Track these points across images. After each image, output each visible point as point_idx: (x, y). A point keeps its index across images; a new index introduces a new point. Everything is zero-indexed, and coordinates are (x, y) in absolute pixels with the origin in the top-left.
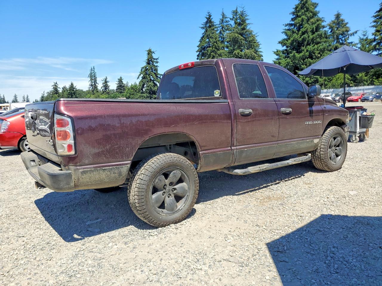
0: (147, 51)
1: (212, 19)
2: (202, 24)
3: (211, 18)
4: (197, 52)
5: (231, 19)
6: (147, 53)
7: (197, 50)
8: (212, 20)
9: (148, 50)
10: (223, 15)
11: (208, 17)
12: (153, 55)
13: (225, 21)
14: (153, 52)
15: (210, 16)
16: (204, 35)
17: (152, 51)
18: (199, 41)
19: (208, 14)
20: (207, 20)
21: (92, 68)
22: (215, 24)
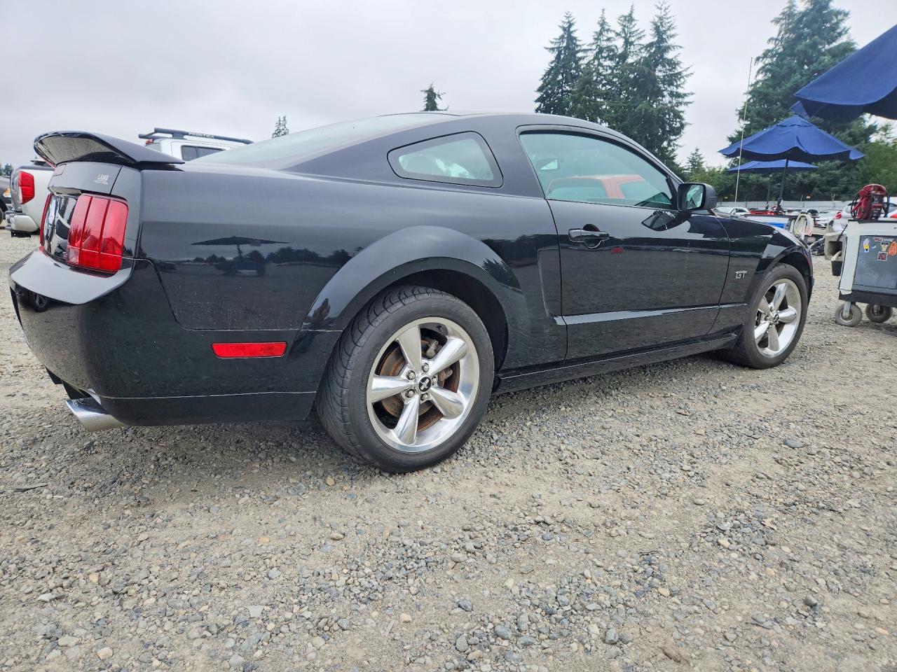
0: (426, 91)
1: (575, 31)
2: (552, 42)
3: (571, 30)
4: (536, 101)
5: (618, 34)
6: (426, 95)
7: (536, 99)
8: (574, 35)
9: (427, 89)
10: (602, 24)
11: (566, 26)
12: (437, 100)
13: (605, 38)
14: (439, 95)
15: (571, 25)
16: (553, 65)
17: (435, 91)
18: (542, 79)
19: (567, 21)
20: (561, 32)
21: (282, 119)
22: (578, 43)
